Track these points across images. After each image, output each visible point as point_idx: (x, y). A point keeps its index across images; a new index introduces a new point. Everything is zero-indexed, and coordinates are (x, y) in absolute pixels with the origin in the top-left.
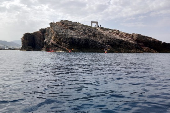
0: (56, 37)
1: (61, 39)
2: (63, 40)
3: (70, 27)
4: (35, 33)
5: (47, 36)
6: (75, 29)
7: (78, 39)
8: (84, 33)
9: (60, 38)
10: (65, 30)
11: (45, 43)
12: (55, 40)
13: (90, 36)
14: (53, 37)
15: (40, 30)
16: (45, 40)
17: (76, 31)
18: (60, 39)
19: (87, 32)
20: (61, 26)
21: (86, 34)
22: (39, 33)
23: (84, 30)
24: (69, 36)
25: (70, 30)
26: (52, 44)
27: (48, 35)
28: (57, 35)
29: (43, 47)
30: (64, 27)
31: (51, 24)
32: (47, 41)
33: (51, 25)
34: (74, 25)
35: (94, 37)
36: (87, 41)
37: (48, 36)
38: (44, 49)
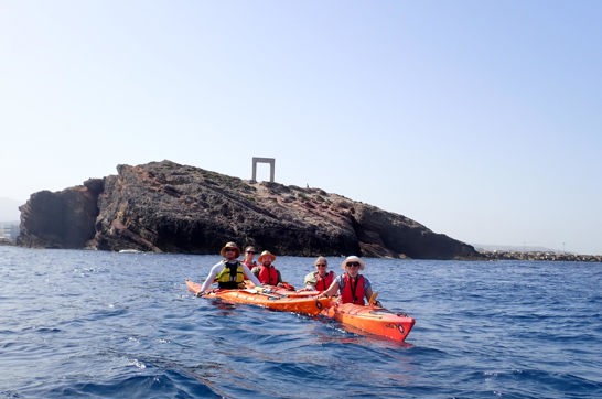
0: (129, 215)
1: (141, 220)
2: (144, 222)
3: (166, 188)
4: (68, 192)
5: (105, 202)
6: (181, 193)
7: (179, 220)
8: (201, 203)
9: (138, 217)
10: (152, 194)
11: (100, 224)
12: (125, 220)
13: (214, 213)
14: (120, 213)
15: (86, 184)
16: (100, 218)
17: (181, 198)
18: (137, 221)
19: (210, 201)
20: (146, 182)
21: (206, 206)
22: (82, 193)
23: (204, 198)
24: (159, 214)
25: (166, 195)
26: (117, 231)
27: (110, 201)
28: (131, 208)
29: (92, 237)
30: (154, 185)
31: (121, 168)
32: (106, 220)
33: (120, 173)
34: (182, 182)
35: (226, 215)
36: (200, 226)
37: (109, 203)
38: (94, 243)
